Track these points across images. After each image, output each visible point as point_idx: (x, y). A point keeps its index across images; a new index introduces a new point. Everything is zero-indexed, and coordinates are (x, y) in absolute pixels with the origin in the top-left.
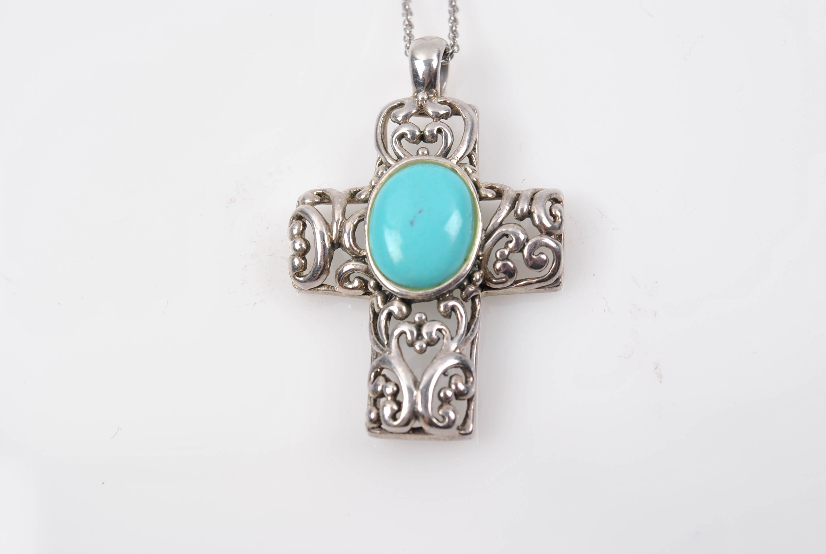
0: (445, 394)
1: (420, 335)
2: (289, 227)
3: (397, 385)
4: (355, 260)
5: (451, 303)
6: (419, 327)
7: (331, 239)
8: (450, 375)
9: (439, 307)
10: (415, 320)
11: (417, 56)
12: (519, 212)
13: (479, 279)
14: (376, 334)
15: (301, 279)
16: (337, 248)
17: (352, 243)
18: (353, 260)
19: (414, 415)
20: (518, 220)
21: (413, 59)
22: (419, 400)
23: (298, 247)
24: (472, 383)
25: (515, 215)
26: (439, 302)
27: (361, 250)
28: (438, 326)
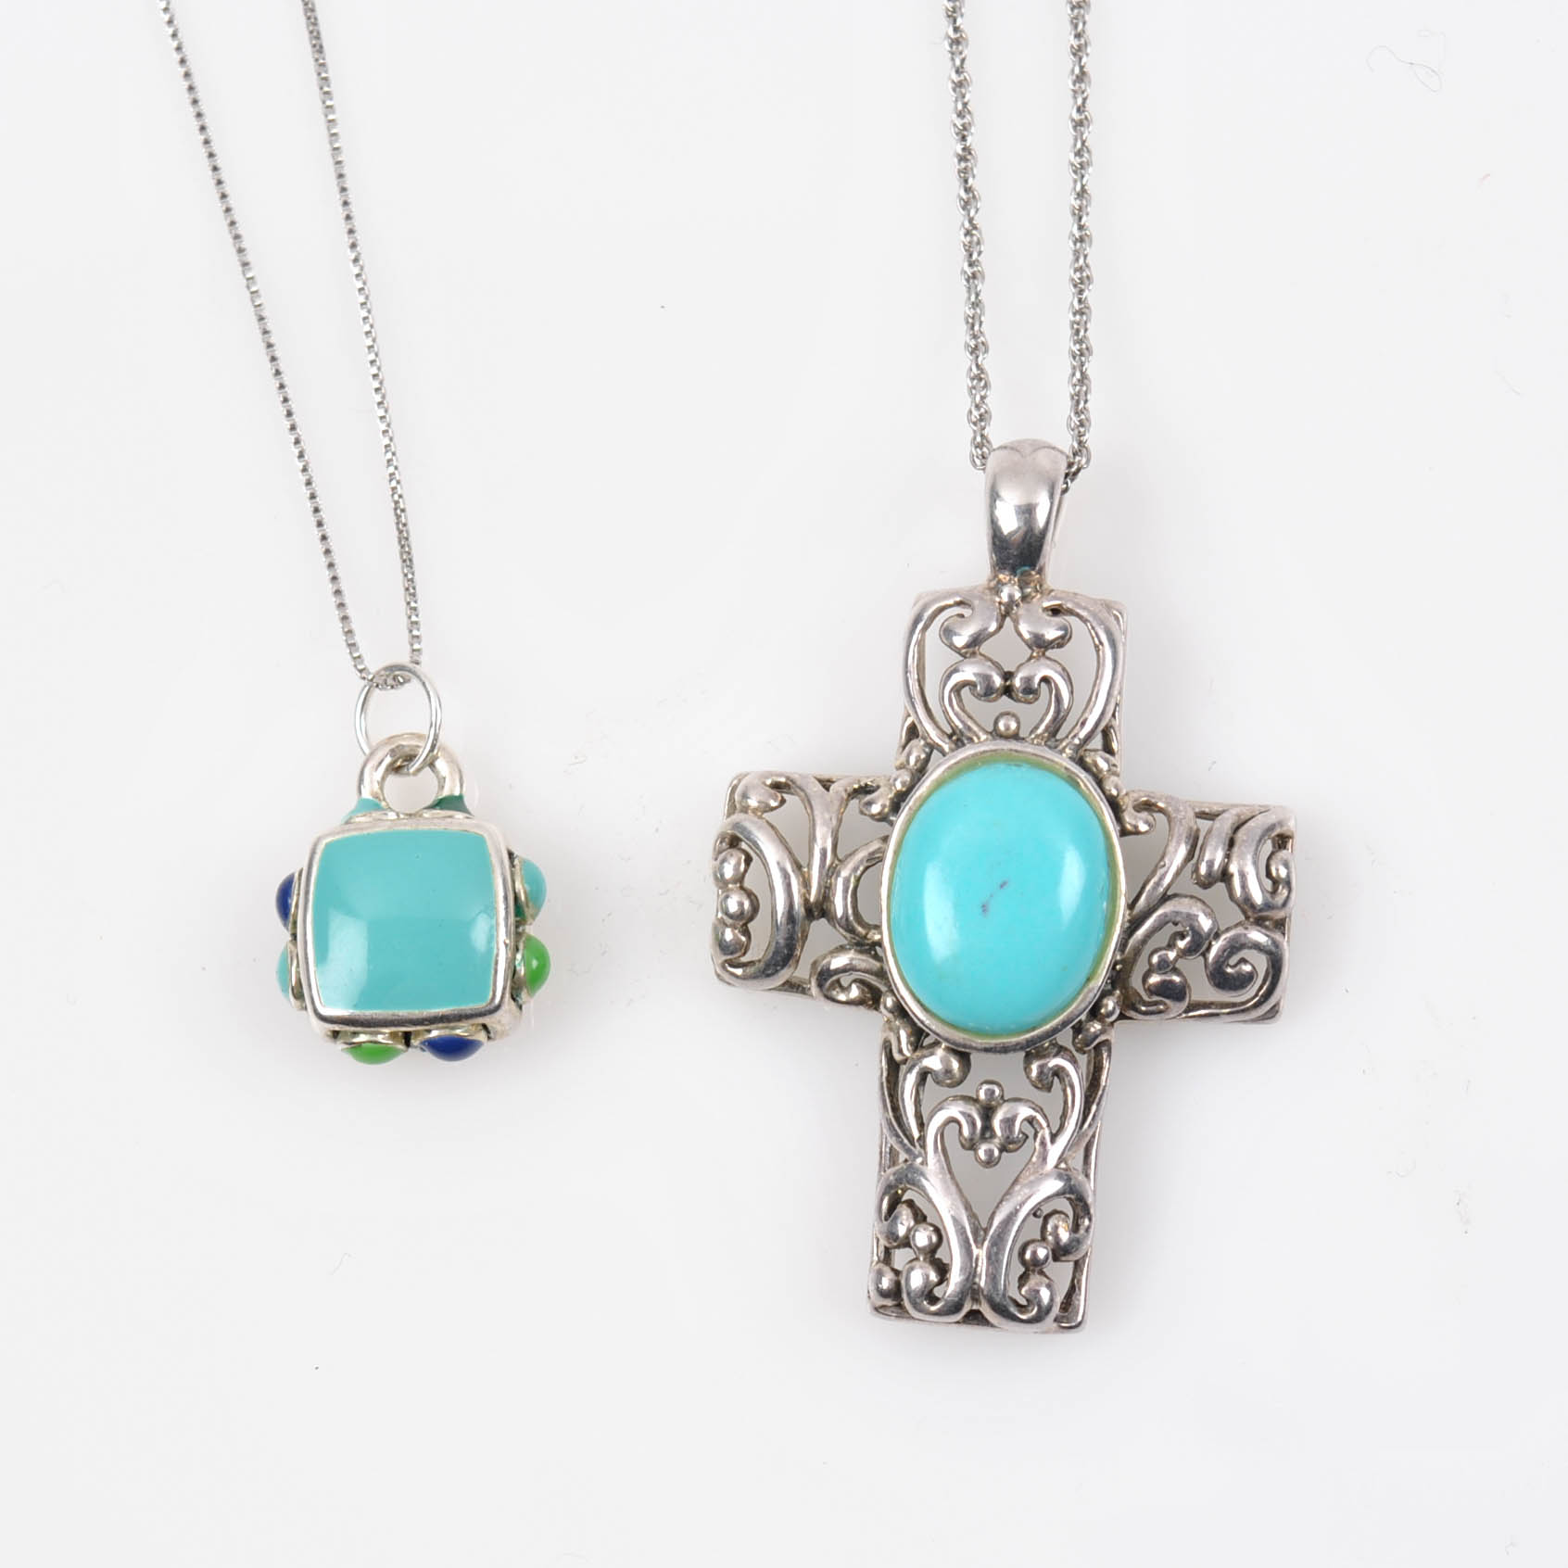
0: (1034, 1253)
1: (987, 1127)
2: (716, 859)
3: (937, 1231)
4: (856, 950)
5: (1054, 1062)
6: (988, 1112)
7: (806, 901)
8: (1045, 1213)
9: (1027, 1069)
10: (978, 1096)
11: (1004, 493)
12: (1203, 870)
13: (1114, 1008)
14: (895, 1109)
15: (739, 971)
16: (818, 919)
17: (850, 911)
18: (850, 949)
19: (970, 1290)
20: (1200, 886)
21: (994, 496)
22: (982, 1267)
23: (733, 906)
24: (1087, 1229)
25: (1194, 876)
26: (1029, 1058)
27: (868, 927)
28: (1024, 1111)
